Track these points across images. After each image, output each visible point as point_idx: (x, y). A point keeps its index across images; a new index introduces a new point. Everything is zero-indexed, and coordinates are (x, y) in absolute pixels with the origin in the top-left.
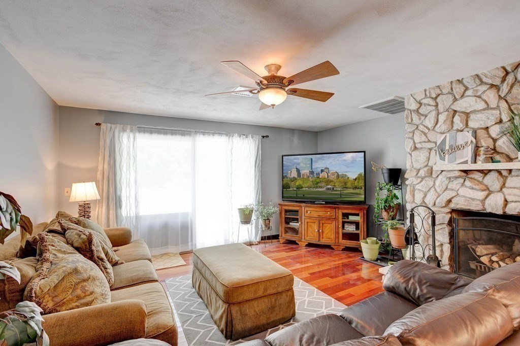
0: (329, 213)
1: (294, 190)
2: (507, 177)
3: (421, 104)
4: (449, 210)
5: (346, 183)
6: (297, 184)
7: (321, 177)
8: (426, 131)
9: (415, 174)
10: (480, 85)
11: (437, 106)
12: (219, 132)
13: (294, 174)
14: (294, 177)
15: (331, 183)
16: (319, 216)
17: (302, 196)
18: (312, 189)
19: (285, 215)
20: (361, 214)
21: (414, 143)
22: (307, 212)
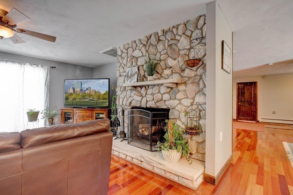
0: (88, 113)
1: (71, 101)
2: (148, 89)
3: (122, 52)
4: (131, 107)
5: (99, 97)
6: (73, 97)
7: (86, 93)
8: (124, 66)
9: (120, 89)
10: (141, 44)
11: (127, 53)
12: (12, 60)
13: (71, 91)
14: (71, 93)
15: (92, 97)
16: (83, 115)
17: (76, 104)
18: (81, 100)
19: (65, 115)
20: (105, 113)
21: (120, 73)
22: (76, 113)
